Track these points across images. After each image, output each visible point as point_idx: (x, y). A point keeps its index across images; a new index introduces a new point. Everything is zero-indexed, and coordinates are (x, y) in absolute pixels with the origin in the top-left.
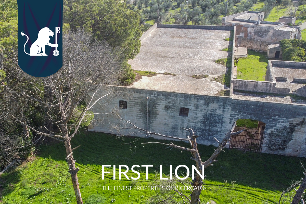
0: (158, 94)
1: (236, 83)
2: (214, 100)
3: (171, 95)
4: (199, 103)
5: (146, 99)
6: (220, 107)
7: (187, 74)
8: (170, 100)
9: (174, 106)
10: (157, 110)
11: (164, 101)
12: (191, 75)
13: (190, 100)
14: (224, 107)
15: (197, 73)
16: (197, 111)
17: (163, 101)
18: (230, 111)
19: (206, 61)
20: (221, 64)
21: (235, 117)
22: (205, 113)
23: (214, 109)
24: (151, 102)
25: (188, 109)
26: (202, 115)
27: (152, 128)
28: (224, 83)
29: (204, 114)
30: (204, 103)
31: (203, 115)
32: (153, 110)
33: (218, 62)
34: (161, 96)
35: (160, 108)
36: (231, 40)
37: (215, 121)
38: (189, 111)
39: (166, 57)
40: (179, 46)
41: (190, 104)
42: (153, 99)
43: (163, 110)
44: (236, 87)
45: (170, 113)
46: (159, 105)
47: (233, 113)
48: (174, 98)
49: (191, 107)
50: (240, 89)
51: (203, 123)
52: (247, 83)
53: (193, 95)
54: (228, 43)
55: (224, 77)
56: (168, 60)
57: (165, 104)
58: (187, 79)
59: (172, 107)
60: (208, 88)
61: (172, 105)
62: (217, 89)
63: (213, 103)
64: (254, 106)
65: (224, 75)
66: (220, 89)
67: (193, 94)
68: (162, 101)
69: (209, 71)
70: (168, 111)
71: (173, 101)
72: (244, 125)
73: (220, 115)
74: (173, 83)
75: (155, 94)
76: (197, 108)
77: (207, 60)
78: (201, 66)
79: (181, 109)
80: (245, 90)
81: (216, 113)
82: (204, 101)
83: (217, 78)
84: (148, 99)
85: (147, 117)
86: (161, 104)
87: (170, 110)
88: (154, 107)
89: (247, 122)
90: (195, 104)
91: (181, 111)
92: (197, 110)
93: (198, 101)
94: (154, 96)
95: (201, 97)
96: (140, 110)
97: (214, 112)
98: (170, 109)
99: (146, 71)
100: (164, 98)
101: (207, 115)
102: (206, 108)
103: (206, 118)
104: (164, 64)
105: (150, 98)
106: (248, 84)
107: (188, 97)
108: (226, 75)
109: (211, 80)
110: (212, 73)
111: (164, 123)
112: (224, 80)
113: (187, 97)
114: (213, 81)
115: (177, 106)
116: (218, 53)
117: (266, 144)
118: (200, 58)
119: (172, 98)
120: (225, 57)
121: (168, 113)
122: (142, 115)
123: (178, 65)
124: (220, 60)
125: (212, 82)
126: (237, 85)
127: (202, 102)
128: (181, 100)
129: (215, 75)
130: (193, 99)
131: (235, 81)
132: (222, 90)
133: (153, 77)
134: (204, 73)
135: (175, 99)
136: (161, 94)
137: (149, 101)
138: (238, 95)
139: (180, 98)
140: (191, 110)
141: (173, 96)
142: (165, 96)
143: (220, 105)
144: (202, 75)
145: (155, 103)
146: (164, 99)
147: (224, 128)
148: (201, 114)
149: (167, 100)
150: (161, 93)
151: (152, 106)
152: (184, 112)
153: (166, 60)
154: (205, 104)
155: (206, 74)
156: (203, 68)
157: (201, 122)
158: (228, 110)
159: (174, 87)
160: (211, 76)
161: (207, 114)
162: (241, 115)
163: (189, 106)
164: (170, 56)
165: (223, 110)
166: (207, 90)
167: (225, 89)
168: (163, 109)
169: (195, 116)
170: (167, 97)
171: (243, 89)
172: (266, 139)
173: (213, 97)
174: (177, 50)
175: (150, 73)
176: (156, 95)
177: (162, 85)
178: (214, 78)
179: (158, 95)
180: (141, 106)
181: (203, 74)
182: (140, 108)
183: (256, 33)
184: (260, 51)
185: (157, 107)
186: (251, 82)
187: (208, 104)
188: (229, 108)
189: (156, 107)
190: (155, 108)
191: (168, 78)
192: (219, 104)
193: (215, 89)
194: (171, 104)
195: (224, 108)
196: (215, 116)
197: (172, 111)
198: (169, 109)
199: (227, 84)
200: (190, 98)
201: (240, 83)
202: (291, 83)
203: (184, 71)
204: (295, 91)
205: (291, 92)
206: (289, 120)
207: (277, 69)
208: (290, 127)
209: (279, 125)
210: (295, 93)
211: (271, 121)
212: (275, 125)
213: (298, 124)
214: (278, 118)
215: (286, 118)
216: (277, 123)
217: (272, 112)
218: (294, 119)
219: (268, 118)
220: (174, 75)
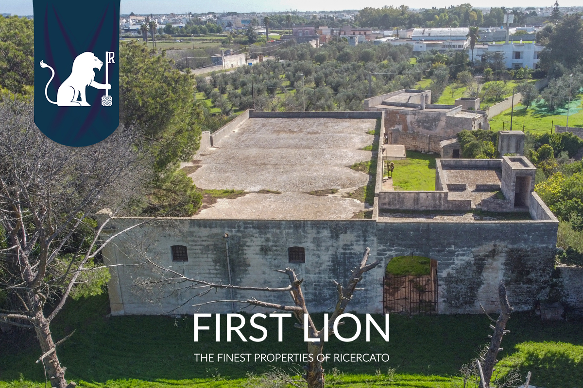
0: (246, 226)
1: (384, 198)
2: (346, 228)
3: (269, 225)
4: (321, 235)
5: (224, 237)
6: (358, 239)
7: (301, 190)
8: (269, 236)
9: (276, 246)
10: (247, 256)
11: (259, 239)
12: (308, 191)
13: (304, 231)
14: (365, 238)
15: (319, 186)
16: (318, 250)
17: (256, 237)
18: (375, 245)
19: (335, 168)
20: (361, 170)
21: (386, 255)
22: (334, 253)
23: (349, 243)
24: (233, 242)
25: (303, 249)
26: (329, 258)
27: (240, 294)
28: (365, 199)
29: (333, 254)
30: (330, 235)
31: (331, 256)
32: (238, 258)
33: (355, 168)
34: (252, 229)
35: (252, 253)
36: (377, 133)
37: (354, 265)
38: (306, 252)
39: (264, 164)
40: (288, 146)
41: (305, 240)
42: (238, 236)
43: (258, 256)
44: (385, 204)
45: (271, 260)
46: (249, 246)
47: (382, 247)
48: (274, 230)
49: (308, 245)
50: (392, 207)
51: (332, 273)
52: (402, 196)
53: (309, 222)
54: (372, 137)
55: (365, 190)
56: (267, 169)
57: (259, 243)
58: (300, 198)
59: (274, 248)
60: (336, 210)
61: (273, 244)
62: (352, 210)
63: (346, 233)
64: (413, 231)
65: (366, 188)
66: (358, 210)
67: (309, 220)
68: (254, 239)
69: (340, 183)
70: (267, 257)
71: (273, 236)
72: (409, 272)
73: (359, 254)
74: (275, 206)
75: (239, 227)
76: (318, 246)
77: (336, 165)
78: (325, 175)
79: (291, 250)
80: (401, 209)
81: (352, 251)
82: (329, 231)
83: (353, 193)
84: (227, 237)
85: (229, 272)
86: (254, 245)
87: (271, 255)
88: (240, 252)
89: (413, 267)
90: (314, 238)
91: (292, 255)
92: (319, 248)
93: (318, 233)
94: (238, 231)
95: (323, 224)
96: (215, 261)
97: (349, 250)
98: (271, 253)
99: (225, 189)
100: (256, 233)
101: (337, 257)
102: (334, 244)
103: (337, 261)
104: (260, 176)
105: (230, 234)
106: (404, 198)
107: (300, 227)
108: (368, 186)
109: (343, 197)
110: (344, 186)
111: (262, 281)
112: (365, 195)
113: (298, 226)
114: (347, 199)
115: (283, 246)
116: (355, 154)
117: (443, 297)
118: (325, 163)
119: (272, 230)
120: (367, 159)
121: (269, 260)
122: (219, 269)
123: (285, 176)
124: (359, 164)
125: (344, 199)
126: (387, 200)
127: (326, 233)
128: (288, 234)
129: (350, 189)
130: (309, 228)
131: (382, 193)
132: (361, 211)
133: (239, 198)
134: (331, 186)
135: (278, 231)
136: (251, 226)
137: (229, 242)
138: (389, 217)
139: (287, 231)
140: (308, 250)
141: (273, 228)
142: (258, 228)
143: (358, 236)
144: (328, 189)
145: (241, 243)
147: (370, 278)
148: (327, 256)
149: (263, 236)
150: (249, 223)
151: (235, 250)
152: (296, 255)
153: (263, 170)
154: (332, 237)
155: (334, 187)
156: (329, 179)
157: (328, 271)
158: (372, 244)
159: (277, 213)
160: (343, 191)
161: (338, 254)
162: (395, 250)
163: (305, 242)
164: (272, 163)
165: (364, 245)
166: (335, 213)
167: (367, 210)
168: (257, 254)
169: (317, 260)
170: (262, 230)
171: (398, 207)
172: (442, 289)
173: (344, 223)
174: (284, 151)
175: (233, 192)
176: (241, 229)
177: (254, 211)
178: (348, 193)
179: (245, 228)
180: (215, 252)
182: (213, 256)
183: (420, 123)
184: (429, 152)
185: (247, 252)
186: (409, 194)
187: (337, 237)
188: (373, 240)
189: (245, 252)
190: (243, 254)
191: (266, 198)
192: (356, 234)
193: (349, 211)
194: (271, 244)
195: (365, 241)
196: (352, 257)
197: (275, 255)
198: (269, 253)
199: (369, 202)
200: (304, 227)
201: (391, 196)
202: (472, 192)
203: (296, 186)
204: (480, 204)
205: (473, 206)
206: (473, 250)
207: (450, 172)
208: (475, 263)
209: (458, 260)
210: (480, 207)
211: (445, 255)
212: (452, 261)
213: (488, 256)
214: (455, 248)
215: (468, 247)
216: (455, 258)
217: (445, 239)
218: (480, 247)
219: (439, 251)
220: (278, 193)
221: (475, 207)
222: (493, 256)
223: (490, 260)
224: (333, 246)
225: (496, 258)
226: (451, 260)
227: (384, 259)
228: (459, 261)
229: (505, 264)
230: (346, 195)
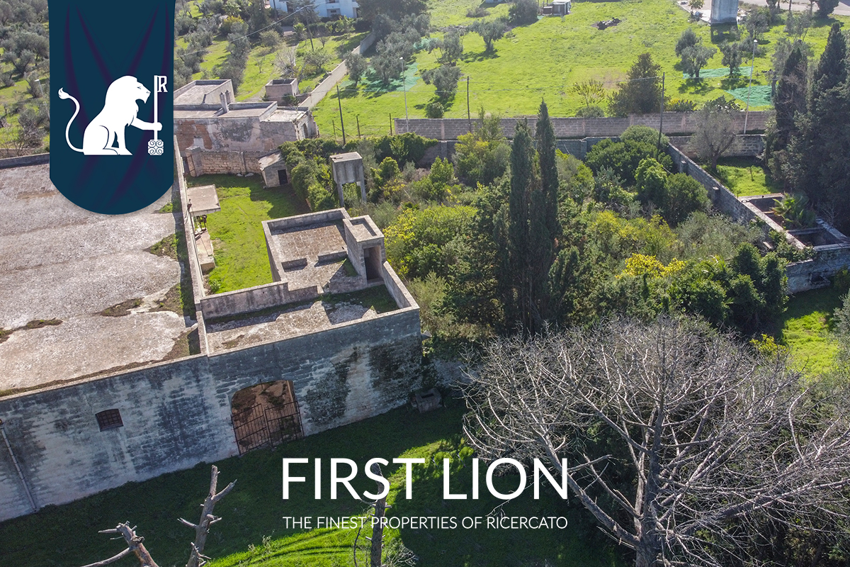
0: (26, 403)
1: (208, 307)
2: (170, 373)
3: (61, 394)
4: (137, 389)
6: (188, 381)
7: (89, 310)
8: (64, 407)
9: (78, 416)
10: (37, 439)
11: (49, 413)
12: (101, 310)
13: (113, 390)
14: (197, 379)
15: (114, 297)
16: (139, 407)
17: (45, 413)
18: (212, 382)
19: (130, 256)
20: (166, 254)
21: (228, 390)
22: (161, 405)
23: (177, 389)
24: (11, 427)
25: (116, 411)
26: (155, 412)
27: (40, 485)
28: (184, 308)
29: (159, 407)
30: (149, 386)
31: (157, 410)
32: (25, 444)
33: (157, 251)
34: (36, 405)
35: (43, 429)
37: (189, 412)
38: (122, 414)
39: (21, 268)
40: (50, 225)
41: (117, 399)
42: (17, 419)
43: (53, 435)
44: (209, 313)
45: (74, 435)
46: (37, 426)
47: (221, 383)
48: (70, 399)
49: (122, 403)
50: (222, 314)
51: (163, 428)
52: (230, 299)
53: (117, 378)
55: (180, 292)
56: (28, 277)
57: (52, 419)
58: (92, 327)
59: (76, 419)
60: (149, 339)
61: (72, 415)
62: (171, 334)
63: (170, 378)
64: (257, 355)
65: (179, 288)
66: (177, 332)
67: (116, 376)
68: (42, 416)
69: (143, 285)
70: (67, 433)
71: (70, 405)
73: (196, 397)
74: (59, 351)
75: (15, 407)
76: (137, 402)
77: (129, 251)
78: (118, 275)
79: (100, 416)
80: (233, 313)
81: (184, 397)
82: (147, 382)
83: (165, 301)
85: (16, 464)
86: (44, 423)
87: (72, 428)
88: (26, 437)
90: (129, 395)
91: (103, 420)
92: (139, 404)
93: (133, 387)
94: (16, 412)
95: (138, 375)
97: (179, 396)
98: (73, 426)
100: (44, 408)
101: (165, 409)
102: (158, 395)
103: (166, 413)
104: (21, 295)
105: (4, 419)
106: (234, 301)
107: (106, 386)
108: (181, 284)
109: (152, 310)
110: (149, 290)
111: (69, 462)
112: (181, 300)
113: (102, 385)
114: (159, 313)
115: (87, 414)
116: (151, 225)
118: (113, 251)
119: (66, 399)
120: (169, 231)
121: (70, 436)
123: (59, 287)
124: (162, 243)
125: (154, 315)
126: (212, 308)
127: (144, 385)
128: (91, 399)
129: (158, 293)
130: (119, 385)
131: (203, 302)
132: (182, 334)
134: (132, 293)
135: (75, 399)
136: (33, 401)
137: (6, 428)
138: (221, 331)
139: (88, 395)
140: (123, 410)
141: (66, 396)
142: (45, 401)
143: (187, 378)
144: (129, 301)
145: (25, 425)
146: (46, 410)
147: (214, 420)
148: (153, 411)
149: (55, 409)
150: (30, 399)
151: (18, 437)
152: (110, 420)
153: (22, 281)
154: (153, 387)
155: (136, 295)
156: (125, 282)
157: (157, 426)
158: (208, 382)
159: (65, 363)
160: (149, 299)
161: (166, 404)
162: (238, 382)
163: (117, 402)
164: (33, 263)
165: (197, 386)
166: (147, 347)
167: (189, 329)
168: (52, 433)
169: (138, 418)
170: (50, 403)
171: (229, 313)
172: (304, 409)
173: (166, 367)
174: (46, 237)
176: (19, 409)
177: (30, 366)
178: (158, 302)
179: (26, 406)
181: (129, 297)
183: (227, 133)
184: (247, 173)
185: (35, 434)
186: (240, 295)
187: (160, 385)
188: (208, 378)
189: (33, 434)
190: (31, 437)
191: (41, 337)
192: (184, 376)
193: (166, 337)
194: (68, 416)
195: (198, 381)
196: (185, 404)
197: (79, 427)
198: (69, 427)
199: (189, 313)
200: (111, 385)
201: (217, 302)
202: (315, 266)
203: (81, 303)
204: (327, 286)
205: (320, 291)
206: (331, 359)
207: (283, 237)
208: (337, 372)
209: (316, 374)
210: (328, 290)
211: (301, 372)
212: (310, 377)
213: (349, 361)
214: (310, 362)
215: (325, 357)
216: (313, 373)
217: (296, 356)
218: (339, 354)
219: (292, 370)
220: (56, 323)
221: (322, 292)
222: (356, 360)
223: (353, 365)
224: (157, 398)
225: (358, 360)
226: (308, 376)
227: (227, 396)
228: (318, 375)
229: (370, 365)
230: (155, 306)
